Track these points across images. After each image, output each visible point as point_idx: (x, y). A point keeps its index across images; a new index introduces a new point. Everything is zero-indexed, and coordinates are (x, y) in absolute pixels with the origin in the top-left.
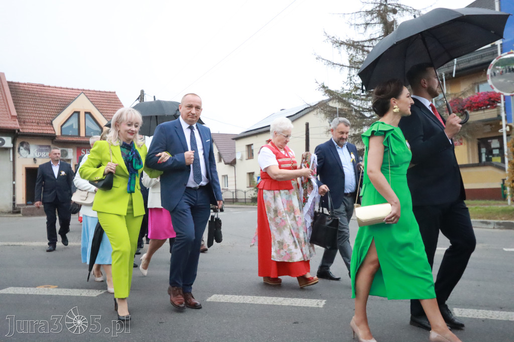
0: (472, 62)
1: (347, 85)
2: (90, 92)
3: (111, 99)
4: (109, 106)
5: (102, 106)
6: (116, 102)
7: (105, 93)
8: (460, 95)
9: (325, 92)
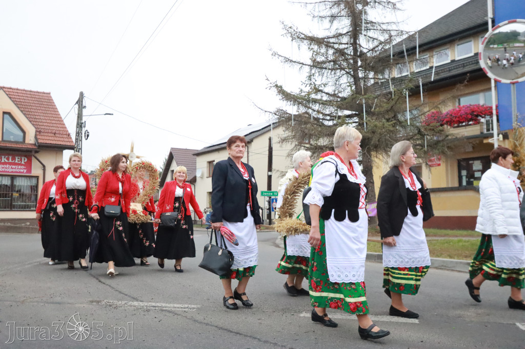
0: (453, 71)
1: (306, 86)
2: (18, 91)
3: (44, 100)
4: (39, 108)
5: (31, 107)
6: (50, 104)
7: (37, 94)
8: (440, 104)
9: (278, 92)
